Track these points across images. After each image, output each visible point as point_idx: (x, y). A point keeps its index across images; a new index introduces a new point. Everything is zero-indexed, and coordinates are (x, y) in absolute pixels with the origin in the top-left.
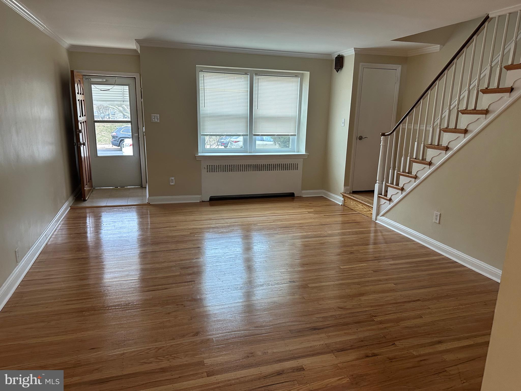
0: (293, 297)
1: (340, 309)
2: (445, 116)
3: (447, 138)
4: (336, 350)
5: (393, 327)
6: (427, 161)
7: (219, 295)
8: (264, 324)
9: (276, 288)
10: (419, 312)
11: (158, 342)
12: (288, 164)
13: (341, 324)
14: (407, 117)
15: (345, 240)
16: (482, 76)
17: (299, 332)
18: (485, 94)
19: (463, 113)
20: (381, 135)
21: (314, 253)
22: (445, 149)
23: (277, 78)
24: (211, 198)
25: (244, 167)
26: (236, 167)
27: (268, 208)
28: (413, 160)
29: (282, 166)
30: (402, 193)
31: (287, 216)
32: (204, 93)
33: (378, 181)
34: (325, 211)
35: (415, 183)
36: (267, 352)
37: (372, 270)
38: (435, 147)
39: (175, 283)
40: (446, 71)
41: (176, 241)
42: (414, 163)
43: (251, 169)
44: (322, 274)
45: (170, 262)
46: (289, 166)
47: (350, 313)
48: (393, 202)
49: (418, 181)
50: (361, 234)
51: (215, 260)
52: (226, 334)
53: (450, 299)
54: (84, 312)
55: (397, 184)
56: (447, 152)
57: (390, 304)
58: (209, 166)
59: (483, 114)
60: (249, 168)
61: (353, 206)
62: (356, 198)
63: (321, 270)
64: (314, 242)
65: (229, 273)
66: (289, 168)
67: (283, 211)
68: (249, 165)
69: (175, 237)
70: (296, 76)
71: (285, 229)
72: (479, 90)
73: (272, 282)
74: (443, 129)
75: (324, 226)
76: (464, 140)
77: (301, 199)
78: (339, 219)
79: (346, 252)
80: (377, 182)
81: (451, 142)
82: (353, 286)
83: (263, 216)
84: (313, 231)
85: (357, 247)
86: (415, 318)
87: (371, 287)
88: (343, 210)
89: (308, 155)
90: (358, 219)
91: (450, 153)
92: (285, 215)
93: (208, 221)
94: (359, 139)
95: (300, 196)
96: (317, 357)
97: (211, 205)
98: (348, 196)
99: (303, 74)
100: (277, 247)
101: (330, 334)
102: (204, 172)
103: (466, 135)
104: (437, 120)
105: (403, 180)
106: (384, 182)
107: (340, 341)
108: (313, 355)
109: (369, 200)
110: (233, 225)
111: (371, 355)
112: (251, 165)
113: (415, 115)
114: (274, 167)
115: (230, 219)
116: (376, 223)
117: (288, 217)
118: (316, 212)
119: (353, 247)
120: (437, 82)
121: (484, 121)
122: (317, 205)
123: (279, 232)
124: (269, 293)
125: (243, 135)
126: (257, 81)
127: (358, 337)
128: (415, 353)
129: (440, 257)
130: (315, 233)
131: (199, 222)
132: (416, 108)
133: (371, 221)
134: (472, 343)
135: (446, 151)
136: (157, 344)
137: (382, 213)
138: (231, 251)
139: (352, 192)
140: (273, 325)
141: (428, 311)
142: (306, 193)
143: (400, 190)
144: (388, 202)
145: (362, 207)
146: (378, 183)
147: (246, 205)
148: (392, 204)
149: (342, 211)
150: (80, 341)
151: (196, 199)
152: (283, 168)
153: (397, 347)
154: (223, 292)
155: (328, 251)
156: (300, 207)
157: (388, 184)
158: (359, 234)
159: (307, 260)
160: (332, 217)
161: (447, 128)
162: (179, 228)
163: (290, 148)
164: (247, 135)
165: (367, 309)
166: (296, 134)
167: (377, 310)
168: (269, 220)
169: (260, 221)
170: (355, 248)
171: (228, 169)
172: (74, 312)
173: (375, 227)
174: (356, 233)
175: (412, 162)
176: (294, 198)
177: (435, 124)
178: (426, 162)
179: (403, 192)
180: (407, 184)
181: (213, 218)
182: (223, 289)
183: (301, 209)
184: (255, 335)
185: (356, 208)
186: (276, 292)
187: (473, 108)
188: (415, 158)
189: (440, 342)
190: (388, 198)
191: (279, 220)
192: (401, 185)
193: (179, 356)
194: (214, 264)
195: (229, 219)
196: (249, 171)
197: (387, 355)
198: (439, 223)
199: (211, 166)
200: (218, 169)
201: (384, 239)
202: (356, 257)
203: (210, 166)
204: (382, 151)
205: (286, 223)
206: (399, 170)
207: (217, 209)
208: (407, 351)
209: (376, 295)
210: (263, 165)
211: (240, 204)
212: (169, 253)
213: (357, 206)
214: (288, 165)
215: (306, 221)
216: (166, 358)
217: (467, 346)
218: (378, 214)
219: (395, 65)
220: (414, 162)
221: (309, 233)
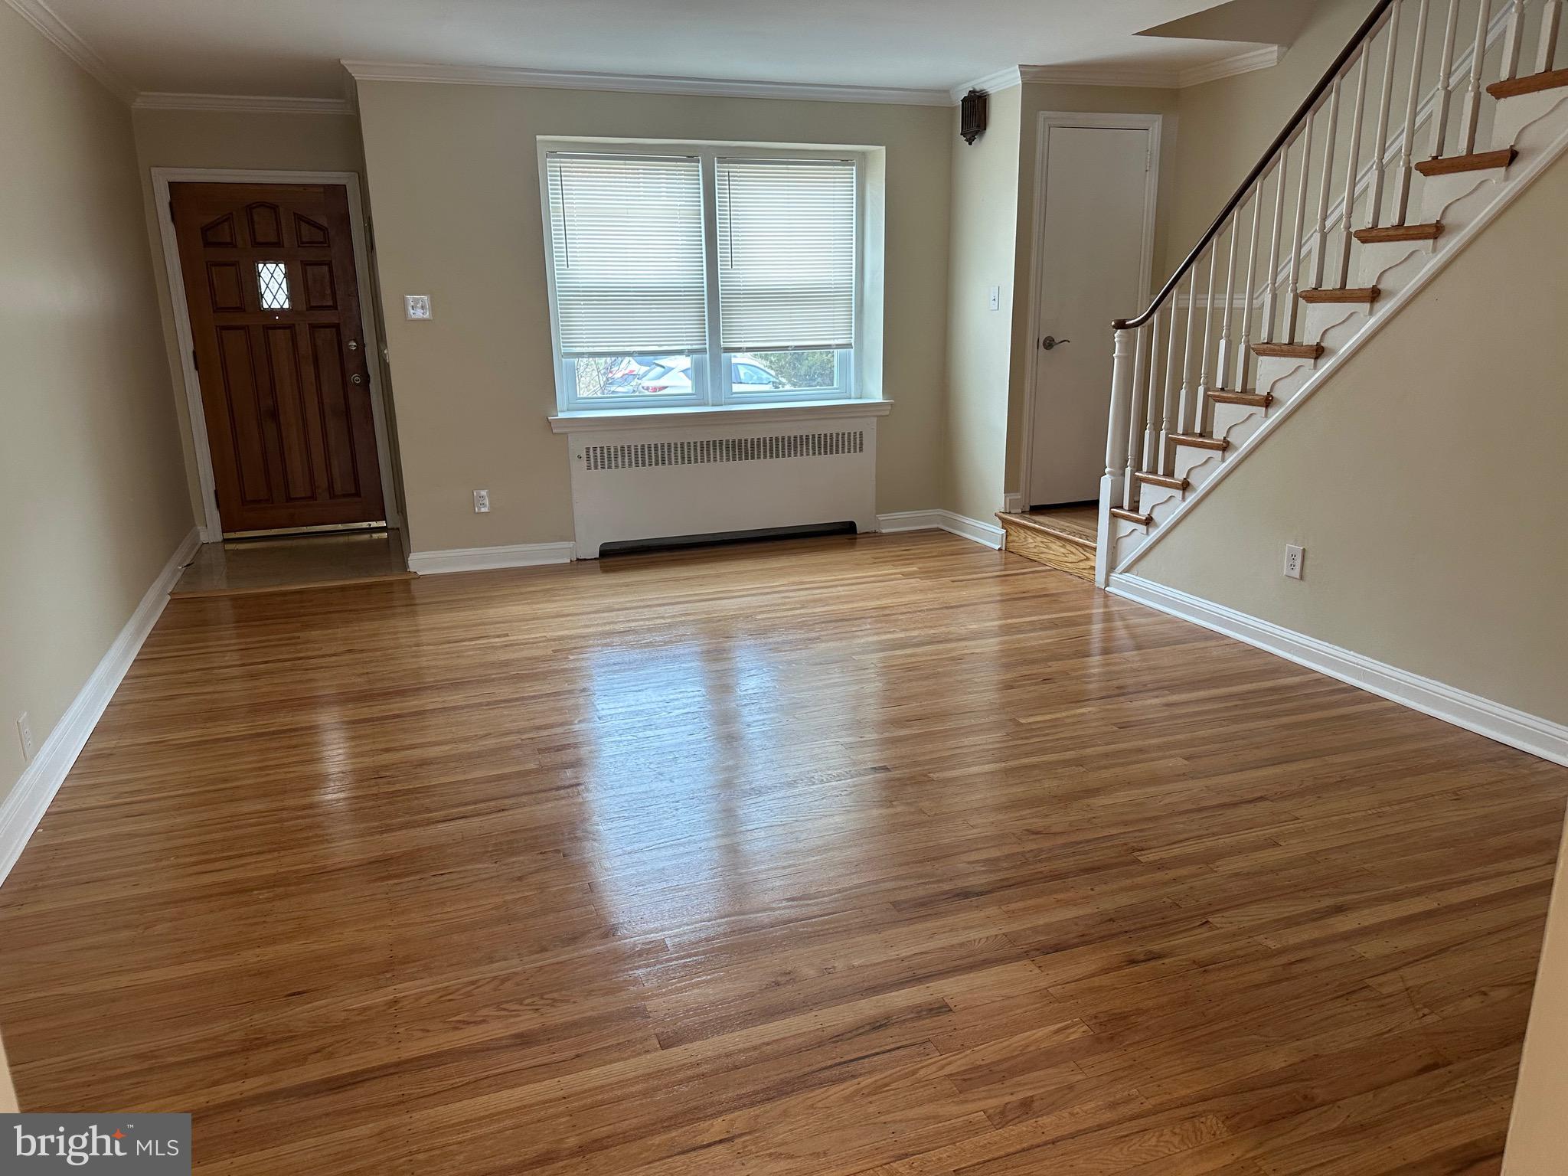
0: (891, 811)
1: (1035, 837)
2: (1310, 252)
3: (1315, 320)
4: (1038, 950)
5: (1197, 875)
6: (1257, 395)
7: (668, 819)
8: (812, 890)
9: (834, 788)
10: (1269, 831)
11: (497, 961)
12: (831, 434)
13: (1041, 876)
14: (1193, 267)
15: (1023, 645)
16: (1419, 120)
17: (922, 905)
18: (1431, 177)
19: (1364, 241)
20: (1114, 327)
21: (935, 687)
22: (1314, 355)
23: (788, 169)
24: (602, 549)
25: (699, 448)
26: (676, 448)
27: (780, 569)
28: (1215, 396)
29: (814, 443)
30: (1184, 499)
31: (840, 588)
32: (563, 223)
33: (1110, 467)
34: (953, 570)
35: (1225, 464)
36: (834, 967)
37: (1115, 724)
38: (1282, 351)
39: (525, 794)
40: (1308, 116)
41: (513, 677)
42: (1217, 404)
43: (721, 453)
44: (966, 743)
45: (503, 734)
46: (837, 441)
47: (1064, 845)
48: (1156, 526)
49: (1232, 458)
50: (1069, 626)
51: (639, 721)
52: (704, 926)
53: (1352, 790)
54: (255, 892)
55: (1169, 472)
56: (1320, 361)
57: (1180, 813)
58: (591, 450)
59: (1426, 238)
60: (715, 453)
61: (1035, 550)
62: (1044, 525)
63: (962, 731)
64: (931, 655)
65: (687, 757)
66: (837, 446)
67: (828, 574)
68: (714, 442)
69: (507, 664)
70: (845, 160)
71: (840, 624)
72: (1413, 165)
73: (820, 773)
74: (1304, 294)
75: (954, 610)
76: (1368, 320)
77: (875, 538)
78: (994, 589)
79: (1028, 680)
80: (1107, 470)
81: (1330, 331)
82: (1063, 770)
83: (768, 593)
84: (926, 627)
85: (1060, 662)
86: (1257, 847)
87: (1118, 770)
88: (1006, 564)
89: (892, 405)
90: (1052, 585)
91: (1327, 365)
92: (836, 586)
93: (605, 614)
94: (1044, 344)
95: (873, 530)
96: (985, 973)
97: (606, 570)
98: (1018, 520)
99: (864, 154)
100: (823, 677)
101: (1013, 906)
102: (578, 468)
103: (1377, 305)
104: (1284, 267)
105: (1186, 458)
106: (1128, 470)
107: (1047, 925)
108: (972, 968)
109: (1081, 529)
110: (681, 622)
111: (1141, 957)
112: (721, 442)
113: (1216, 258)
114: (789, 445)
115: (671, 607)
116: (1107, 596)
117: (844, 591)
118: (926, 572)
119: (1049, 664)
120: (1282, 151)
121: (1429, 258)
122: (927, 553)
123: (822, 633)
124: (816, 803)
125: (691, 352)
126: (725, 180)
127: (1097, 910)
128: (1271, 944)
129: (1310, 675)
130: (933, 631)
131: (578, 617)
132: (1220, 235)
133: (1091, 590)
134: (1435, 905)
135: (1316, 358)
136: (495, 966)
137: (1123, 565)
138: (686, 694)
139: (1028, 509)
140: (839, 891)
141: (1292, 827)
142: (891, 522)
143: (1178, 489)
144: (1142, 528)
145: (1062, 550)
146: (1110, 473)
147: (713, 565)
148: (1155, 533)
149: (1003, 567)
150: (255, 975)
151: (557, 553)
152: (820, 447)
153: (1217, 932)
154: (677, 810)
155: (976, 680)
156: (876, 562)
157: (1140, 475)
158: (1062, 626)
159: (917, 707)
160: (976, 584)
161: (1316, 289)
162: (515, 638)
163: (835, 386)
164: (704, 351)
165: (1114, 831)
166: (853, 341)
167: (1146, 834)
168: (788, 603)
169: (761, 606)
170: (1056, 666)
171: (650, 457)
172: (222, 894)
173: (1106, 606)
174: (1053, 625)
175: (1211, 399)
176: (856, 539)
177: (1280, 278)
178: (1257, 398)
179: (1187, 494)
180: (1199, 468)
181: (617, 606)
182: (678, 802)
183: (881, 568)
184: (791, 921)
185: (1043, 556)
186: (836, 799)
187: (1395, 221)
188: (1222, 389)
189: (1339, 909)
190: (1143, 516)
191: (820, 600)
192: (1180, 475)
193: (568, 996)
194: (640, 735)
195: (666, 607)
196: (715, 460)
197: (1190, 955)
198: (1302, 578)
199: (598, 450)
200: (620, 459)
201: (1133, 636)
202: (1062, 689)
203: (595, 449)
204: (1118, 374)
205: (841, 607)
206: (1172, 428)
207: (628, 580)
208: (1249, 940)
209: (1136, 791)
210: (759, 439)
211: (696, 563)
212: (496, 711)
213: (1048, 547)
214: (831, 438)
215: (900, 600)
216: (527, 1005)
217: (1420, 914)
218: (1111, 567)
219: (1142, 116)
220: (1219, 401)
221: (915, 633)
